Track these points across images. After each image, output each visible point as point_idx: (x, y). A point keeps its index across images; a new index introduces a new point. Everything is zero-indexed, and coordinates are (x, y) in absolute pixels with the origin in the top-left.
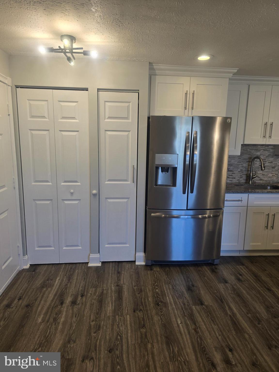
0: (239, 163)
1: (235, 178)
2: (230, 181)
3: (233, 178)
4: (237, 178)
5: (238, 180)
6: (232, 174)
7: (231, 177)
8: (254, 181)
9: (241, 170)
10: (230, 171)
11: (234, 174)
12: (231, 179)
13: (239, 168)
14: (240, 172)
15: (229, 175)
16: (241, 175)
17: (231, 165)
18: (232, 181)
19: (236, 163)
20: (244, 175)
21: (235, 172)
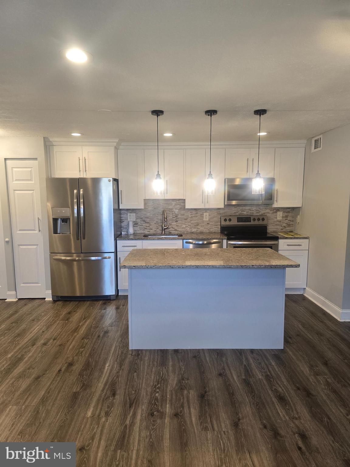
0: (154, 216)
1: (152, 229)
2: (148, 232)
3: (150, 229)
4: (154, 229)
5: (155, 231)
6: (149, 225)
7: (148, 228)
8: (170, 231)
9: (156, 222)
10: (147, 223)
11: (151, 225)
12: (148, 230)
13: (155, 220)
14: (156, 223)
15: (146, 227)
16: (158, 227)
17: (147, 218)
18: (149, 232)
19: (151, 216)
20: (160, 226)
21: (151, 224)
